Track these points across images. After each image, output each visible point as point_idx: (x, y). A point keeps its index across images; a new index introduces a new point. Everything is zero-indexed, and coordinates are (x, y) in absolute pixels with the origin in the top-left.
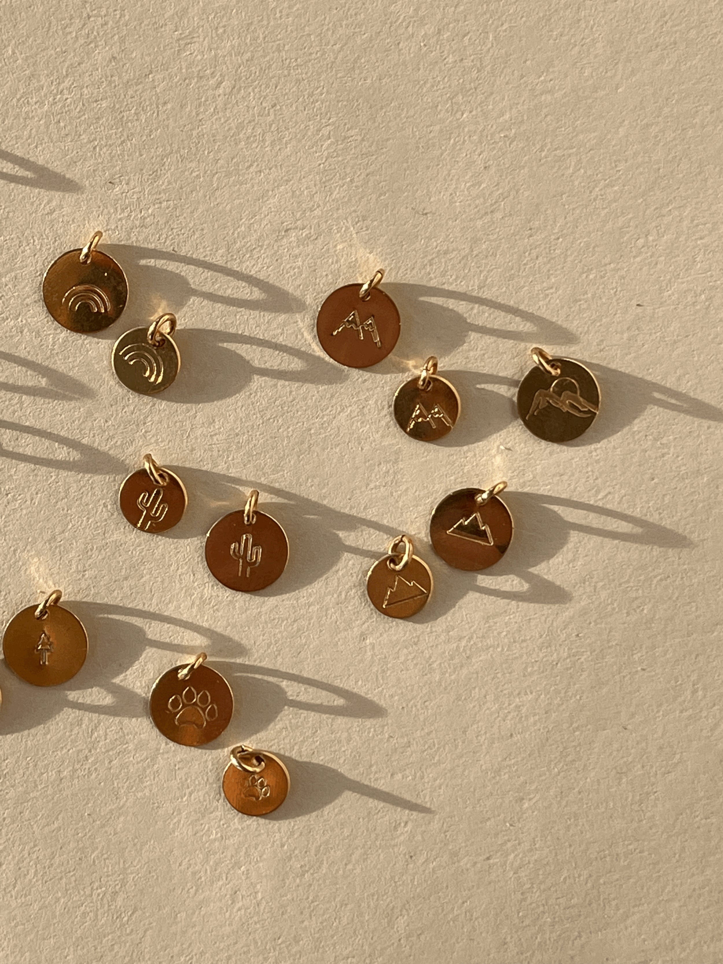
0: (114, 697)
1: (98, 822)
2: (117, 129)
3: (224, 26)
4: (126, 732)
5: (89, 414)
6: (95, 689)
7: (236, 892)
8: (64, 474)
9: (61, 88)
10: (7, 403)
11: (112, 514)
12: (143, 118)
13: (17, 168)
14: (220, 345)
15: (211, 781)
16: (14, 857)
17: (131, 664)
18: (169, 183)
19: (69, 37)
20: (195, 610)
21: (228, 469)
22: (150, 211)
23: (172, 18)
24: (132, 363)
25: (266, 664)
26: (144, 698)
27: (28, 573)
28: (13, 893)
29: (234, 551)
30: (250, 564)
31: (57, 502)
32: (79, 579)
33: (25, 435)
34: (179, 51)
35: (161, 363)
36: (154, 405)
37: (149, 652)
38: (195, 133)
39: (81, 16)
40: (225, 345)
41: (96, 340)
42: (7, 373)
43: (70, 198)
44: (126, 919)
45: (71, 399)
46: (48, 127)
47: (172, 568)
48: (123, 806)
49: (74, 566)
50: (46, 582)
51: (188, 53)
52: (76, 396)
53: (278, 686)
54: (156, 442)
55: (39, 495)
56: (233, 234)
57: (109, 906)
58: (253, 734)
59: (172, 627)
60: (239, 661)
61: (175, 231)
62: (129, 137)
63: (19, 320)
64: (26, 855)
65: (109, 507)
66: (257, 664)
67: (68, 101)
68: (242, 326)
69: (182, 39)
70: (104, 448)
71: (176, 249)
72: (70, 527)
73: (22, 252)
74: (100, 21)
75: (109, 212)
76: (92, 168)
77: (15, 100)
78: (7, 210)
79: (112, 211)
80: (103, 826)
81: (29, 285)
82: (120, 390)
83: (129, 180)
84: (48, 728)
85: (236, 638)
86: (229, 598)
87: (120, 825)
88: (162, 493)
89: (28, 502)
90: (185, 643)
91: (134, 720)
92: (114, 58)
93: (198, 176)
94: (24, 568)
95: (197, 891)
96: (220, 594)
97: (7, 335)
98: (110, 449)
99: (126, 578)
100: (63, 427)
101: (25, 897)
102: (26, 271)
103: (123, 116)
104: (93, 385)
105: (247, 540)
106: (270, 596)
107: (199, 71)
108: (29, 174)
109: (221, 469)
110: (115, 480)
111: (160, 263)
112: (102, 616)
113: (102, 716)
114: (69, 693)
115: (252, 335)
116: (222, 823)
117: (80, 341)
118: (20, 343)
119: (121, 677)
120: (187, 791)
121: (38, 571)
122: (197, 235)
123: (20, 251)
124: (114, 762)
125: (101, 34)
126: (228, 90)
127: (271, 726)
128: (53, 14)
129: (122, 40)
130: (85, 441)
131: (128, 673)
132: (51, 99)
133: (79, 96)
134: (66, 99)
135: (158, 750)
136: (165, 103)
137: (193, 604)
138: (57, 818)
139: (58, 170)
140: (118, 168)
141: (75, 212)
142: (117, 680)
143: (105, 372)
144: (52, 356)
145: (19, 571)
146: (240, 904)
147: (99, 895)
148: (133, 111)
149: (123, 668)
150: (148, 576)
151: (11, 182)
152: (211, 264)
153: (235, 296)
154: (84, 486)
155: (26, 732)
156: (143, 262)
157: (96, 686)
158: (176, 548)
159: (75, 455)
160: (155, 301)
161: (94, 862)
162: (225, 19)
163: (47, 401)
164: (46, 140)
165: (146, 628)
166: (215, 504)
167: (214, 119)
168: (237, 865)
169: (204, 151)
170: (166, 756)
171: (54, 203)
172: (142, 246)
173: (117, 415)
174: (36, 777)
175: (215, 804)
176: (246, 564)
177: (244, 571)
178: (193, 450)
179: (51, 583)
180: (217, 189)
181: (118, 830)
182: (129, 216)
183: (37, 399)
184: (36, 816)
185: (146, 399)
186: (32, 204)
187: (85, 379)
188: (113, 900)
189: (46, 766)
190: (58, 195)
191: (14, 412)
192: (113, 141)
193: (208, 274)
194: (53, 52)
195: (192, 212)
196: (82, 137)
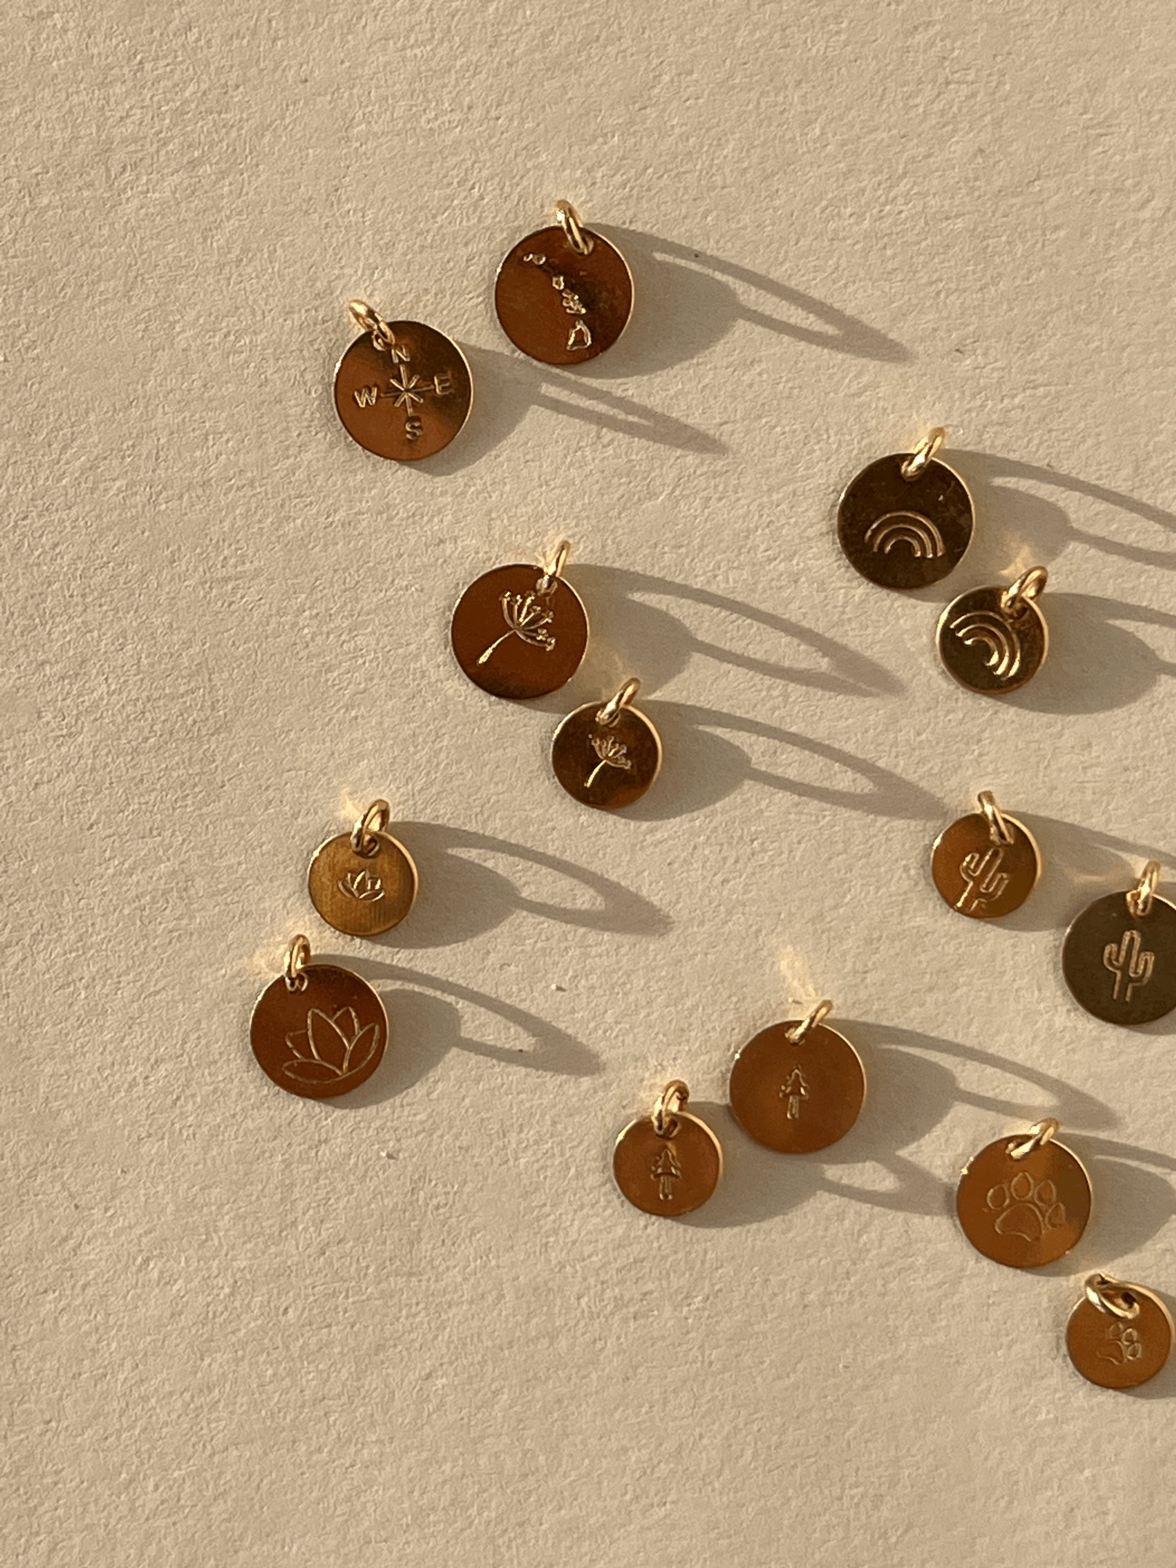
0: (900, 1180)
1: (859, 1381)
2: (976, 265)
3: (1162, 111)
4: (913, 1236)
5: (893, 719)
6: (869, 1165)
7: (1072, 1510)
8: (845, 813)
9: (892, 195)
10: (764, 693)
11: (916, 884)
12: (1019, 249)
13: (812, 317)
14: (1110, 622)
15: (1044, 1327)
16: (722, 1426)
17: (927, 1129)
18: (1053, 357)
19: (912, 114)
20: (1036, 1048)
21: (1108, 821)
22: (1017, 400)
23: (1080, 91)
24: (969, 642)
25: (1145, 1144)
26: (945, 1184)
27: (775, 969)
28: (717, 1485)
29: (1110, 959)
30: (1131, 980)
31: (830, 859)
32: (855, 985)
33: (790, 748)
34: (1085, 147)
35: (1017, 645)
36: (996, 712)
37: (960, 1110)
38: (1100, 278)
39: (934, 81)
40: (1118, 623)
41: (913, 601)
42: (767, 646)
43: (893, 371)
44: (893, 1540)
45: (865, 694)
46: (866, 256)
47: (1006, 978)
48: (900, 1357)
49: (849, 965)
50: (804, 986)
51: (1100, 149)
52: (873, 690)
53: (1164, 1181)
54: (996, 771)
55: (803, 846)
56: (1146, 445)
57: (868, 1517)
58: (1116, 1257)
59: (998, 1072)
60: (1103, 1135)
61: (1054, 434)
62: (995, 281)
63: (794, 562)
64: (741, 1426)
65: (912, 872)
66: (1132, 1142)
67: (903, 215)
68: (1148, 594)
69: (1092, 127)
70: (911, 777)
71: (1053, 464)
72: (846, 900)
73: (809, 453)
74: (965, 90)
75: (951, 397)
76: (931, 325)
77: (817, 210)
78: (790, 384)
79: (957, 396)
80: (866, 1388)
81: (815, 507)
82: (944, 685)
83: (988, 348)
84: (790, 1221)
85: (1101, 1099)
86: (1094, 1033)
87: (895, 1388)
88: (1001, 855)
89: (785, 856)
90: (1018, 1101)
91: (928, 1218)
92: (981, 151)
93: (1098, 350)
94: (770, 960)
95: (1011, 1502)
96: (1080, 1026)
97: (774, 584)
98: (921, 778)
99: (931, 989)
100: (849, 739)
101: (736, 1492)
102: (812, 483)
103: (988, 246)
104: (904, 675)
105: (1132, 939)
106: (1160, 1033)
107: (1116, 179)
108: (830, 330)
109: (1095, 823)
110: (924, 830)
111: (1025, 485)
112: (887, 1047)
113: (877, 1209)
114: (825, 1167)
115: (1163, 610)
116: (1057, 1396)
117: (888, 603)
118: (790, 600)
119: (912, 1147)
120: (1005, 1340)
121: (791, 967)
122: (1090, 442)
123: (805, 450)
124: (892, 1285)
125: (965, 110)
126: (1158, 214)
127: (1149, 1244)
128: (892, 74)
129: (998, 123)
130: (881, 764)
131: (922, 1141)
132: (875, 211)
133: (919, 208)
134: (900, 212)
135: (963, 1270)
136: (1057, 228)
137: (1035, 1038)
138: (794, 1370)
139: (878, 325)
140: (972, 328)
141: (897, 395)
142: (903, 1153)
143: (923, 654)
144: (840, 623)
145: (760, 966)
146: (1079, 1529)
147: (852, 1498)
148: (1004, 238)
149: (916, 1133)
150: (965, 989)
151: (801, 339)
152: (1106, 491)
153: (1140, 545)
154: (875, 836)
155: (755, 1226)
156: (998, 481)
157: (873, 1159)
158: (1014, 946)
159: (864, 785)
160: (1013, 545)
161: (849, 1444)
162: (1164, 99)
163: (827, 694)
164: (862, 274)
165: (957, 1072)
166: (1082, 879)
167: (1131, 259)
168: (1080, 1467)
169: (1112, 308)
170: (975, 1281)
171: (865, 379)
172: (999, 455)
173: (937, 724)
174: (765, 1299)
175: (1049, 1363)
176: (1127, 980)
177: (1123, 991)
178: (1052, 789)
179: (810, 988)
180: (1128, 371)
181: (891, 1395)
182: (983, 406)
183: (812, 690)
184: (762, 1363)
185: (985, 702)
186: (830, 377)
187: (890, 664)
188: (876, 1507)
189: (784, 1283)
190: (873, 365)
191: (774, 709)
192: (967, 285)
193: (1102, 506)
194: (885, 135)
195: (1084, 406)
196: (918, 275)
